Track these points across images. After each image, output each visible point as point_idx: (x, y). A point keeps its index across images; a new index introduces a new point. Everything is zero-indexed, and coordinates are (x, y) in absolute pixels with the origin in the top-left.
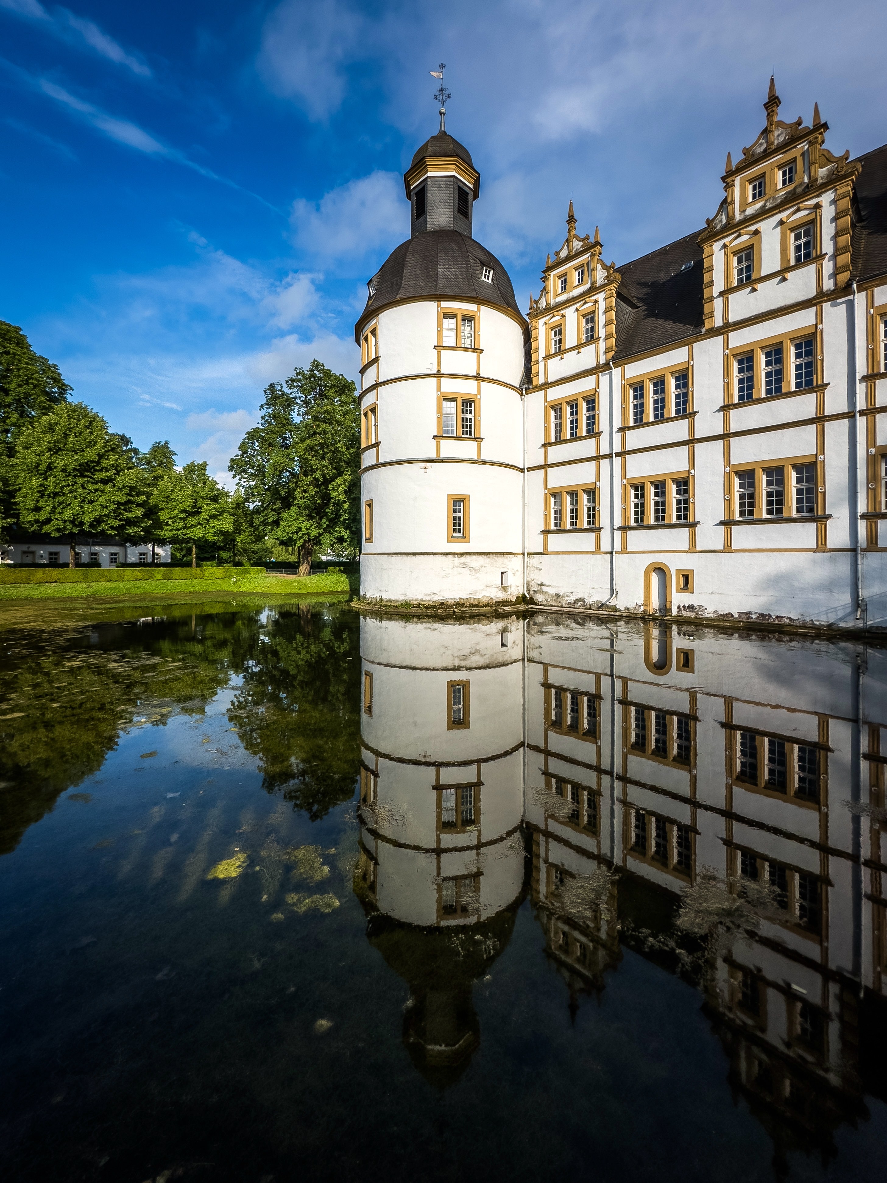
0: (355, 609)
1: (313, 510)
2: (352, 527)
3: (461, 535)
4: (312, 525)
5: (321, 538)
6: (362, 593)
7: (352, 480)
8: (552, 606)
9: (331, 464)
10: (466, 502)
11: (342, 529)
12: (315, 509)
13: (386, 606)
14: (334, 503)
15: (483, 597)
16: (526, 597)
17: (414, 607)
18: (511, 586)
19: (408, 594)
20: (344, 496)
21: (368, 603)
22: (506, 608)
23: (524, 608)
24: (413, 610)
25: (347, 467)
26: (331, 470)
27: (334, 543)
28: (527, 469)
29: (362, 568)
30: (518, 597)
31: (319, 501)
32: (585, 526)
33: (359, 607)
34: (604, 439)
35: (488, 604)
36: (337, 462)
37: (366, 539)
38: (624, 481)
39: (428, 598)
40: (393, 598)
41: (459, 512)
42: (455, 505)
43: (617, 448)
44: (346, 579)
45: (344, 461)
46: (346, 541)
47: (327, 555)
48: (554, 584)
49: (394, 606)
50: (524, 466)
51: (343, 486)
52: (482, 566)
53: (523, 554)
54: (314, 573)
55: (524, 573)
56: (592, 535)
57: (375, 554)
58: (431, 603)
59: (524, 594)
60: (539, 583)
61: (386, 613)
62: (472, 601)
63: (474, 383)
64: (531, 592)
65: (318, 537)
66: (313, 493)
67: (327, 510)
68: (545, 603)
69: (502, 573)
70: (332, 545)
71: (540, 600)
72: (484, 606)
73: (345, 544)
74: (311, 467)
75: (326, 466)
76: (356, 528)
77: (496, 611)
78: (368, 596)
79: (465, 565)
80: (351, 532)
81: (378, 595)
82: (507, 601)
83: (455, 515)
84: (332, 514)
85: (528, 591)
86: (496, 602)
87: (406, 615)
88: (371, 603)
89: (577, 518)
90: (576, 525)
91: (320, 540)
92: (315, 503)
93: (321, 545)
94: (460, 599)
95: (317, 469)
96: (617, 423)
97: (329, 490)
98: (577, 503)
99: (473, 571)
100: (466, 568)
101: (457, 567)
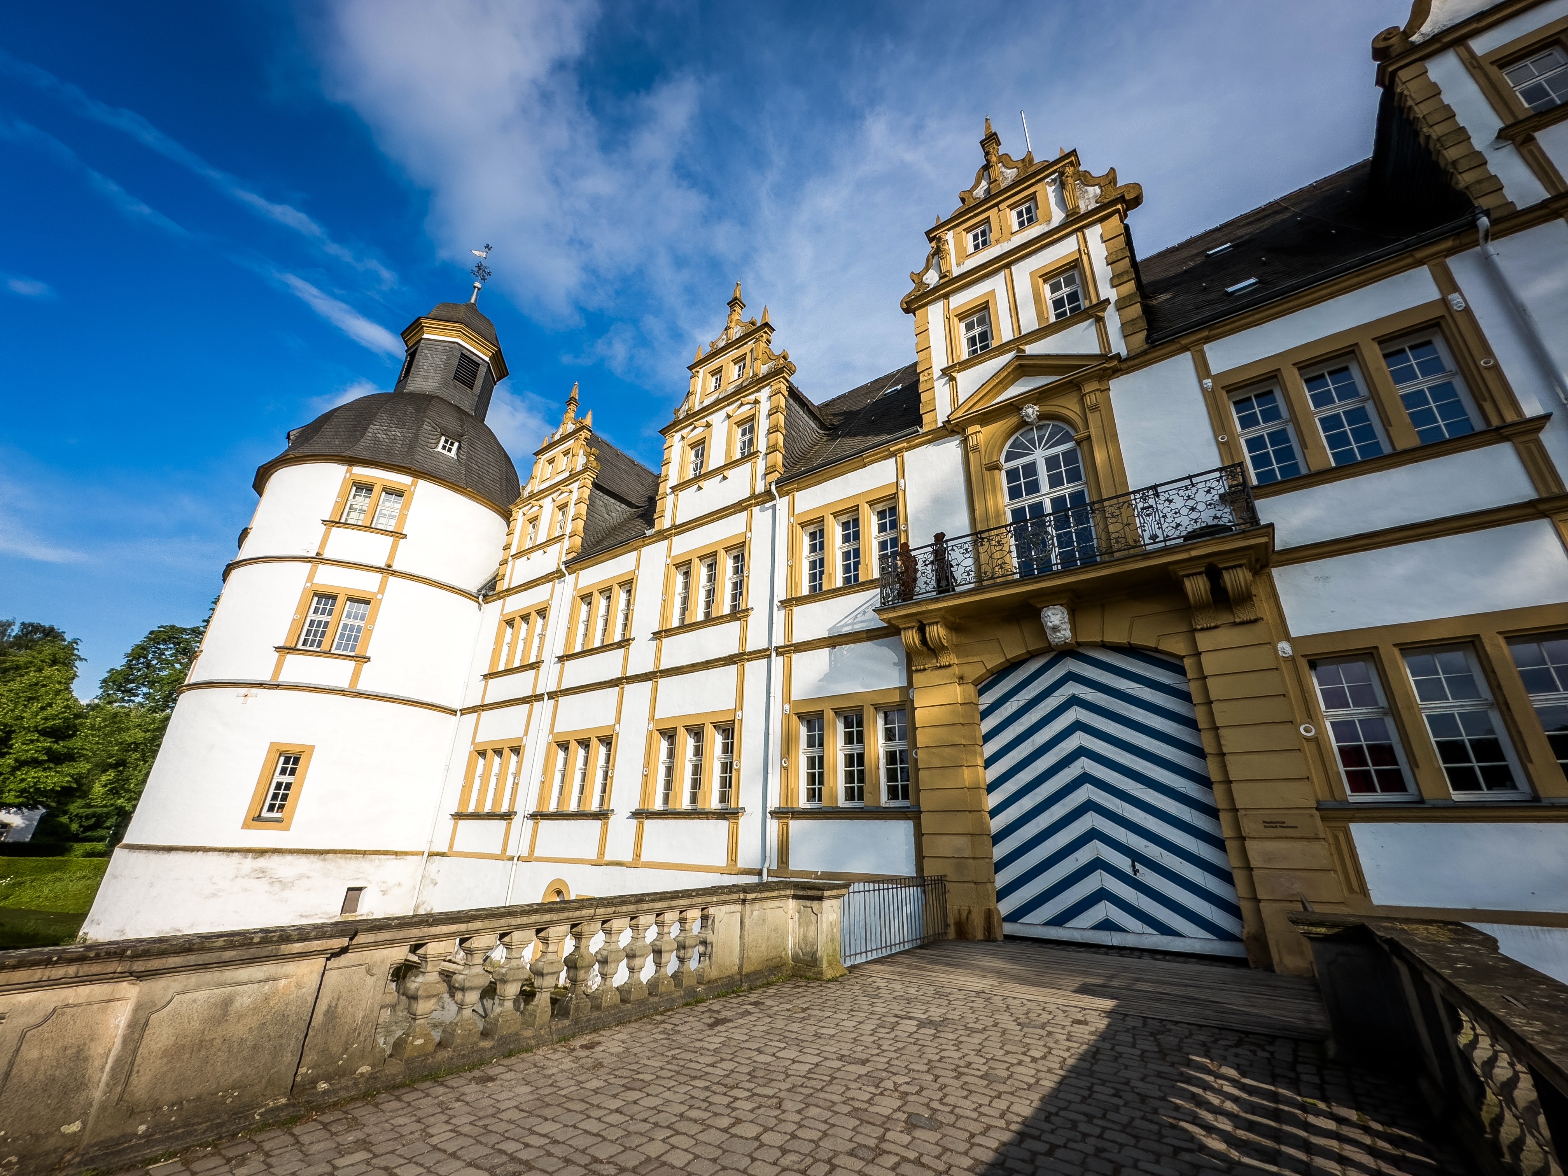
3: (280, 815)
10: (305, 759)
41: (292, 774)
52: (301, 877)
63: (378, 578)
69: (352, 890)
79: (262, 874)
99: (277, 887)
100: (264, 880)
101: (243, 877)
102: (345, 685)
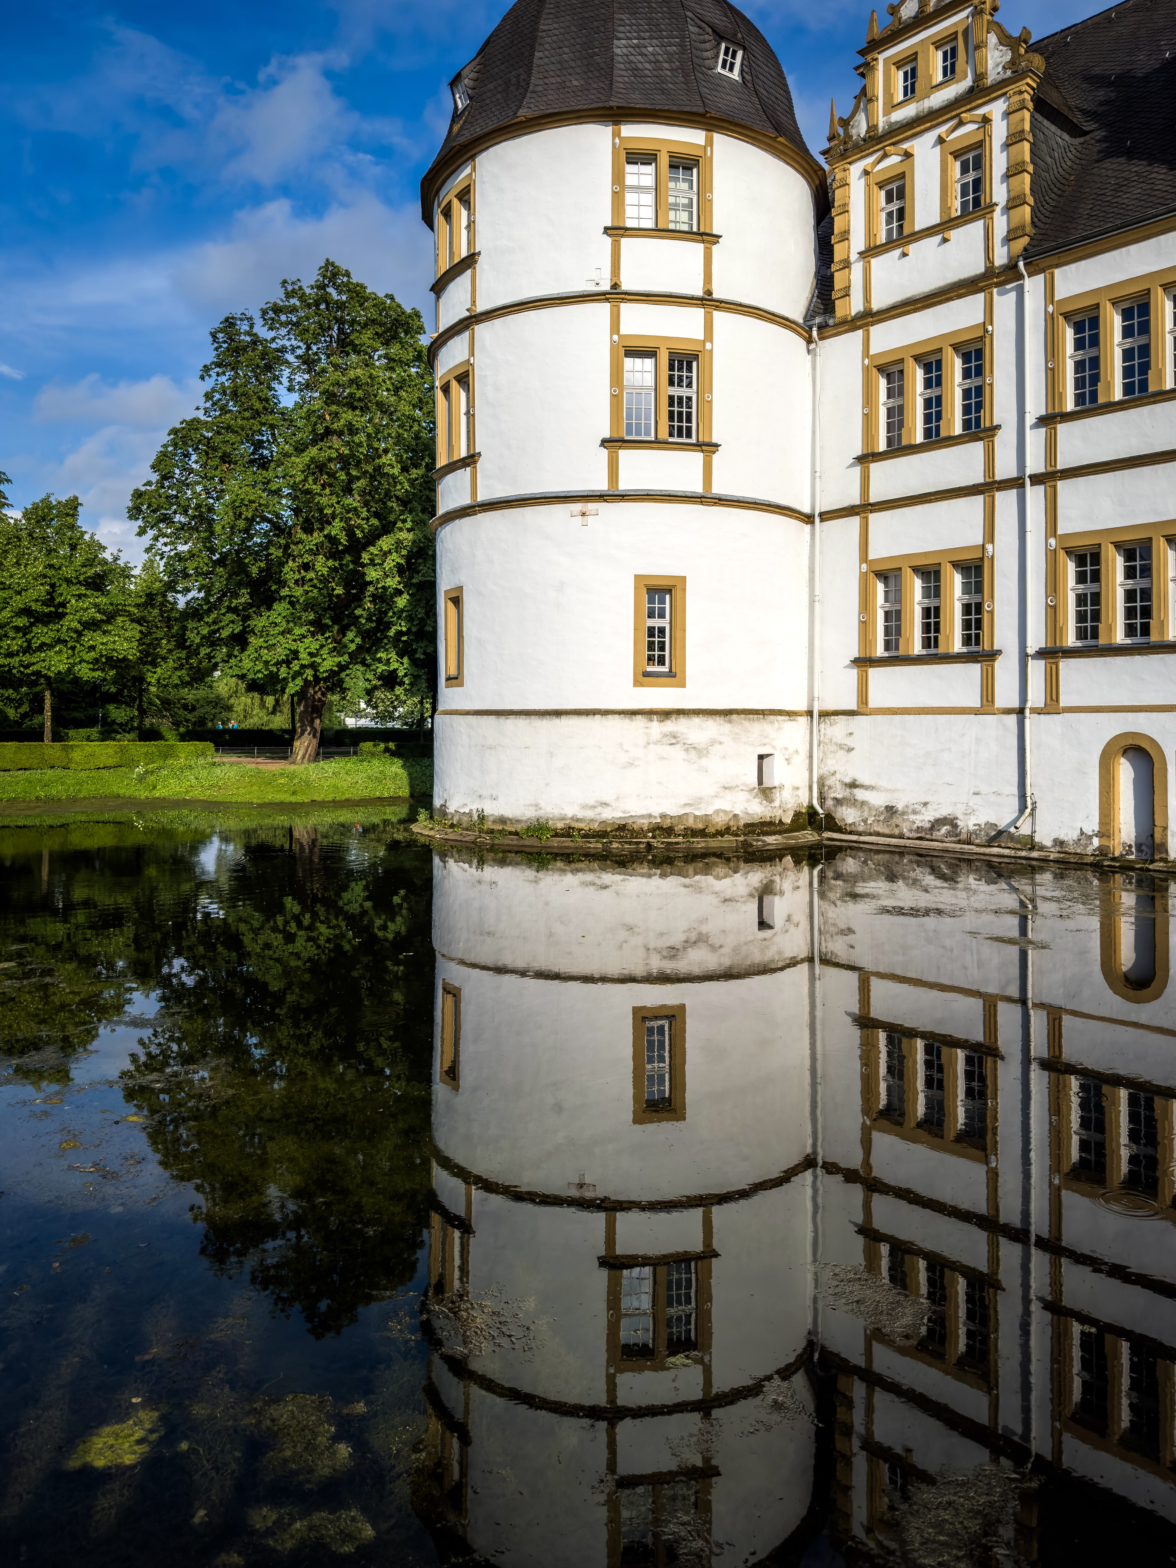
0: (422, 840)
1: (325, 610)
2: (415, 651)
3: (665, 669)
4: (322, 646)
5: (343, 675)
6: (437, 803)
7: (414, 542)
8: (878, 834)
9: (366, 504)
10: (677, 593)
11: (393, 656)
12: (329, 608)
13: (492, 832)
14: (373, 595)
15: (717, 812)
16: (816, 813)
17: (556, 835)
18: (781, 787)
19: (542, 804)
20: (398, 579)
21: (452, 826)
22: (770, 839)
23: (810, 838)
24: (555, 842)
25: (402, 513)
26: (368, 519)
27: (375, 688)
28: (821, 515)
29: (436, 744)
30: (798, 815)
31: (339, 591)
32: (957, 646)
33: (431, 833)
34: (1004, 443)
35: (728, 828)
36: (380, 500)
37: (448, 679)
38: (1052, 541)
39: (589, 814)
40: (509, 813)
41: (662, 616)
42: (651, 601)
43: (1035, 464)
44: (401, 771)
45: (397, 498)
46: (402, 684)
47: (358, 714)
48: (883, 783)
49: (511, 833)
50: (813, 508)
51: (394, 556)
52: (713, 742)
53: (810, 713)
54: (328, 756)
55: (811, 757)
56: (974, 670)
57: (468, 713)
58: (595, 826)
59: (811, 807)
60: (848, 780)
61: (492, 849)
62: (690, 823)
63: (699, 312)
64: (829, 803)
65: (337, 673)
66: (325, 571)
67: (358, 612)
68: (861, 829)
69: (761, 757)
70: (369, 692)
71: (850, 820)
72: (719, 833)
73: (399, 690)
74: (321, 510)
75: (355, 509)
76: (425, 653)
77: (745, 844)
78: (451, 809)
79: (674, 739)
80: (414, 662)
81: (474, 807)
82: (771, 823)
83: (651, 622)
84: (369, 620)
85: (822, 799)
86: (747, 825)
87: (539, 854)
88: (459, 824)
89: (937, 630)
90: (936, 646)
91: (342, 681)
92: (330, 596)
93: (344, 690)
94: (663, 816)
95: (334, 515)
96: (1035, 407)
97: (363, 565)
98: (937, 595)
99: (693, 753)
100: (677, 746)
101: (655, 744)
102: (698, 488)
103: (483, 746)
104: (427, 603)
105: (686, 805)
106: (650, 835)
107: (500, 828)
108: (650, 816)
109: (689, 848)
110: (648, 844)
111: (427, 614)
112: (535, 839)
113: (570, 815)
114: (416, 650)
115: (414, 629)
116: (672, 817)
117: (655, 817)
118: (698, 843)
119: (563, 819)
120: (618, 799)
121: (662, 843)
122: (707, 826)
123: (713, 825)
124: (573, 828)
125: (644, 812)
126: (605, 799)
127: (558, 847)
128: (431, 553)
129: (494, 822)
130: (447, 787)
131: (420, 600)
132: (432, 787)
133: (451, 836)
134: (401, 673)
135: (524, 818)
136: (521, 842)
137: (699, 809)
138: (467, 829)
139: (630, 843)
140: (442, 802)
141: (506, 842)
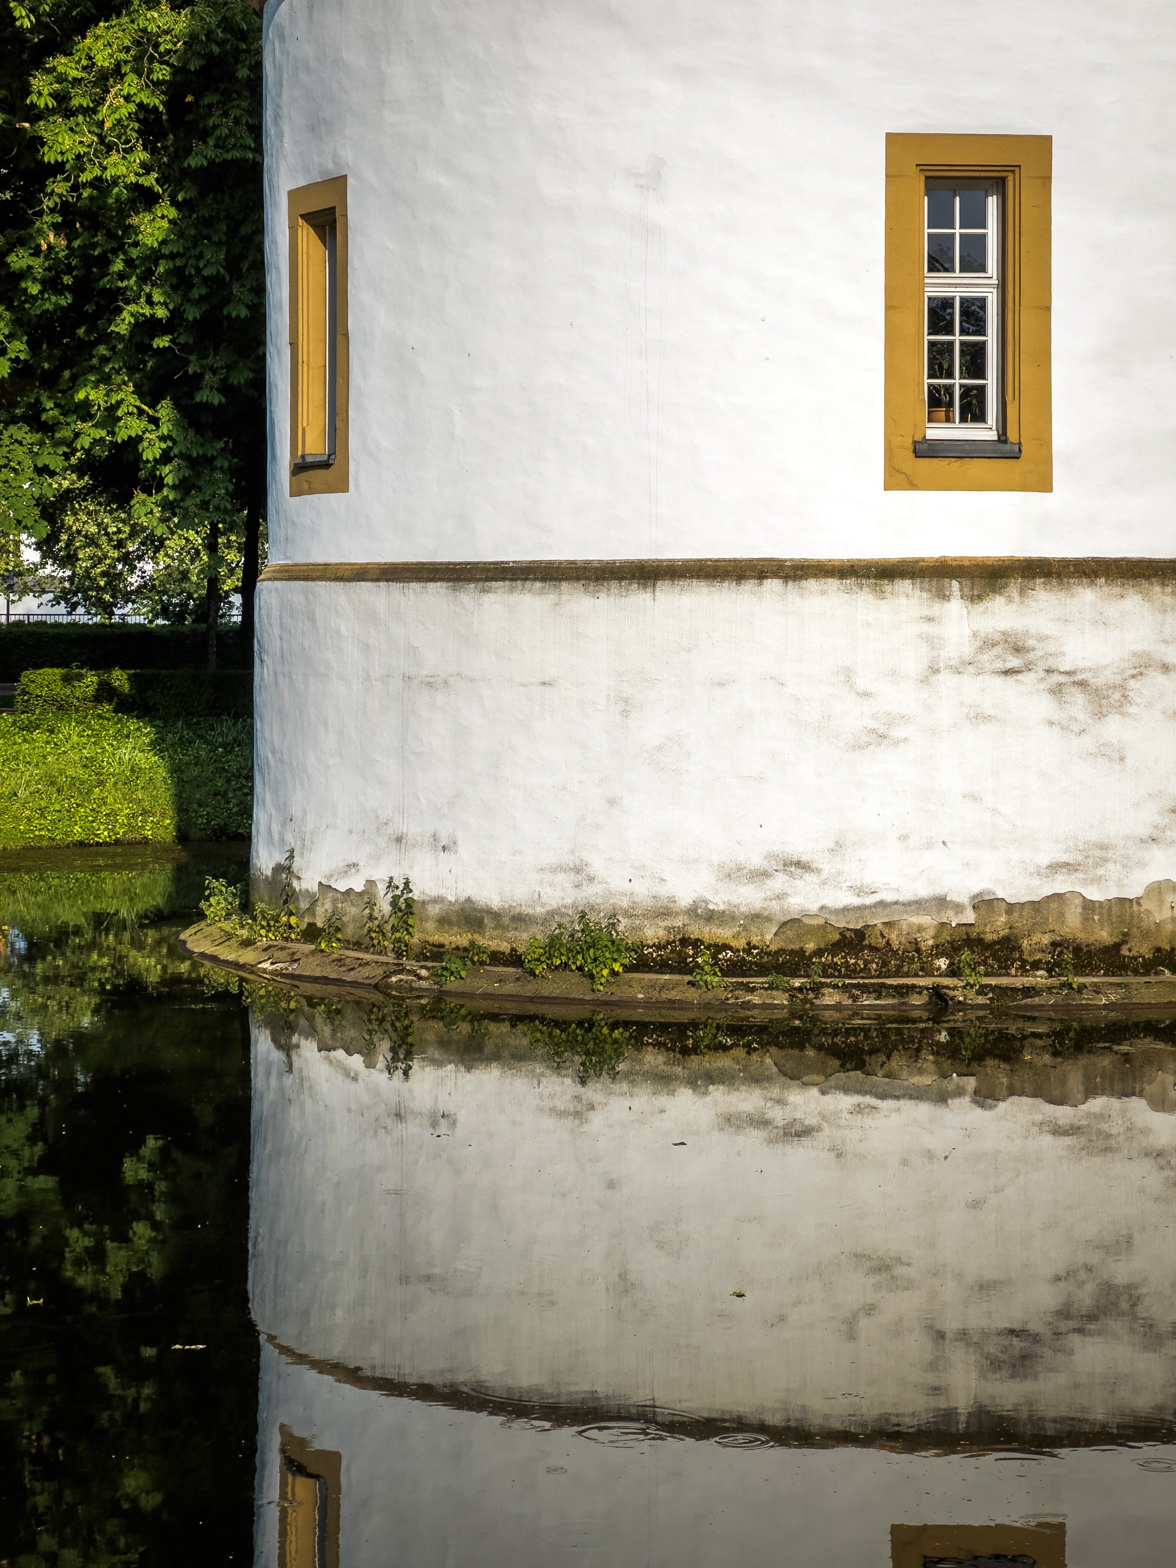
3: (984, 432)
6: (264, 861)
10: (1022, 189)
13: (436, 953)
15: (1157, 890)
17: (642, 965)
19: (597, 865)
21: (312, 934)
24: (640, 987)
29: (262, 673)
33: (247, 956)
37: (300, 467)
39: (748, 897)
40: (489, 894)
41: (974, 265)
42: (943, 215)
44: (147, 760)
49: (496, 958)
52: (1143, 666)
57: (360, 574)
58: (768, 936)
62: (1072, 925)
72: (1166, 960)
78: (308, 882)
79: (1015, 655)
81: (380, 874)
83: (939, 285)
88: (334, 929)
94: (983, 903)
99: (1078, 702)
100: (1028, 678)
101: (957, 671)
103: (408, 679)
104: (233, 232)
105: (1055, 867)
106: (942, 963)
107: (463, 940)
108: (941, 902)
109: (1067, 1008)
110: (937, 993)
111: (232, 264)
112: (576, 977)
113: (685, 900)
114: (198, 377)
115: (192, 314)
116: (1011, 908)
117: (958, 908)
118: (1097, 990)
119: (663, 912)
120: (838, 848)
121: (983, 990)
122: (1125, 938)
123: (1146, 935)
124: (696, 943)
125: (922, 890)
126: (799, 849)
127: (647, 1004)
128: (243, 73)
129: (444, 921)
130: (295, 809)
131: (208, 222)
132: (247, 812)
133: (311, 968)
134: (151, 452)
135: (540, 910)
136: (531, 988)
137: (1098, 880)
138: (357, 945)
139: (879, 991)
140: (280, 858)
141: (482, 985)
